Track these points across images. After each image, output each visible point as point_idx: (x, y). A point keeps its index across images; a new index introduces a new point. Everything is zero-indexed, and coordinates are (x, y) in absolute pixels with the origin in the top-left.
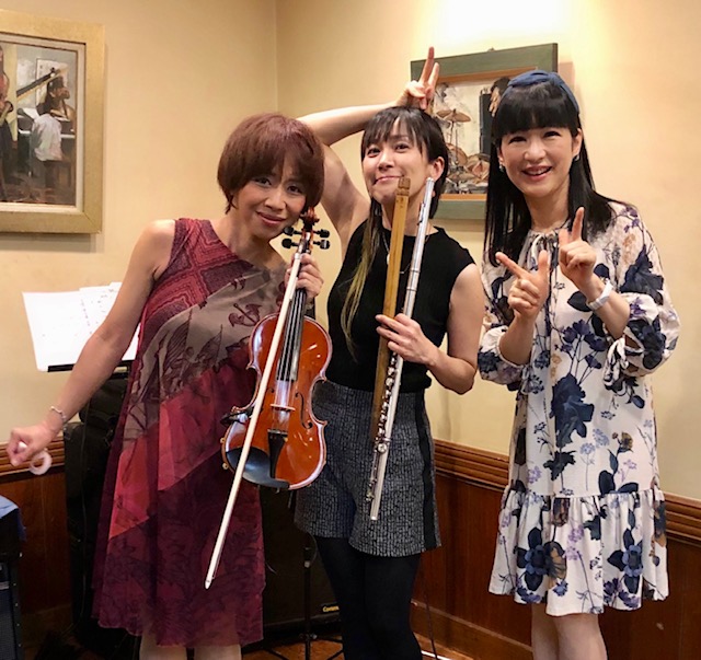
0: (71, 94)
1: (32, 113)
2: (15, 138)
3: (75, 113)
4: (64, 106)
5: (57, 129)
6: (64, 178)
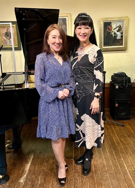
2: (113, 36)
4: (121, 30)
5: (120, 34)
6: (121, 41)
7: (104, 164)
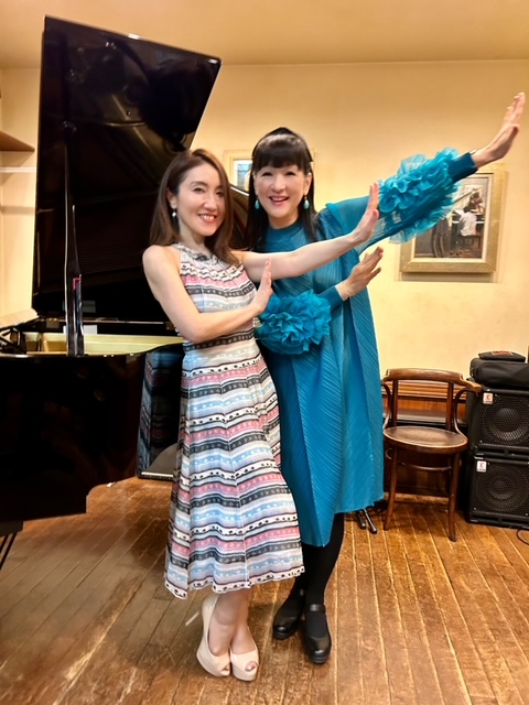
0: (483, 200)
1: (461, 212)
2: (450, 225)
3: (485, 210)
4: (479, 207)
5: (474, 219)
6: (476, 244)
7: (380, 660)
